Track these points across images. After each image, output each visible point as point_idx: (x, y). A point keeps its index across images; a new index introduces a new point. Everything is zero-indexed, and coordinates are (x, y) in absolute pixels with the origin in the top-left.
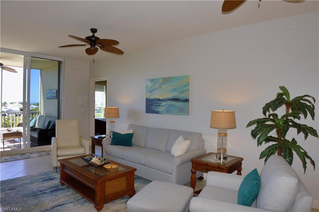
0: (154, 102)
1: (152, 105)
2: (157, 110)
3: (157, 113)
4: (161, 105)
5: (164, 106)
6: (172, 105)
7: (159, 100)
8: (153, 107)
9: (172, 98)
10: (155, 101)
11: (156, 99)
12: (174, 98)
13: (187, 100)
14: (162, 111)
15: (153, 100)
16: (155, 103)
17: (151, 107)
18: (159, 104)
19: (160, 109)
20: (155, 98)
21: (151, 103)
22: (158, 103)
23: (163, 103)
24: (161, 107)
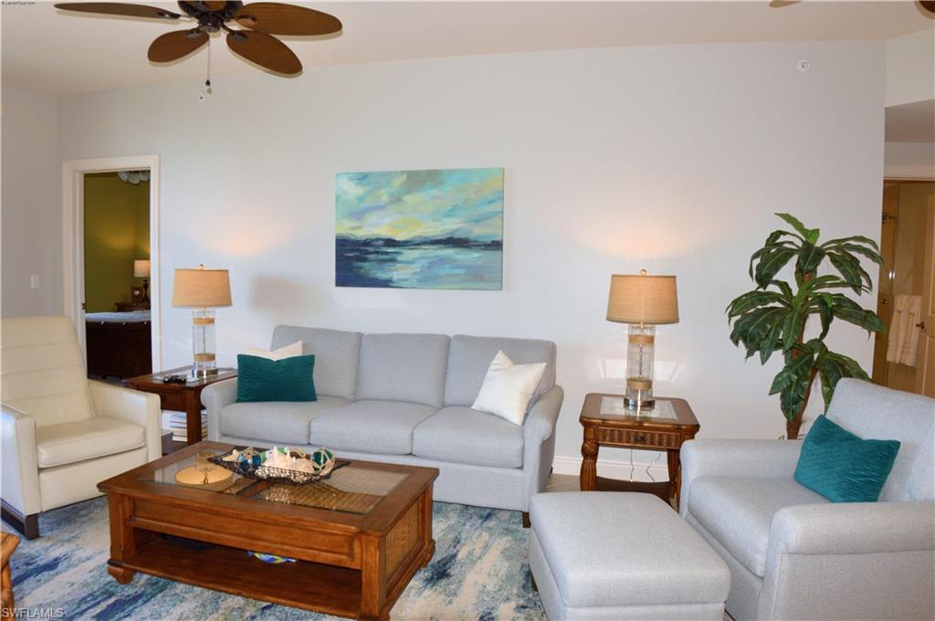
0: (370, 249)
1: (364, 260)
2: (381, 275)
3: (386, 284)
4: (399, 258)
5: (412, 262)
6: (443, 261)
7: (390, 242)
8: (366, 265)
9: (444, 237)
10: (379, 246)
11: (378, 239)
12: (448, 236)
13: (497, 245)
14: (405, 280)
15: (367, 243)
16: (377, 253)
17: (360, 268)
18: (392, 256)
19: (395, 273)
20: (376, 237)
21: (357, 254)
22: (387, 253)
23: (408, 254)
24: (399, 265)
